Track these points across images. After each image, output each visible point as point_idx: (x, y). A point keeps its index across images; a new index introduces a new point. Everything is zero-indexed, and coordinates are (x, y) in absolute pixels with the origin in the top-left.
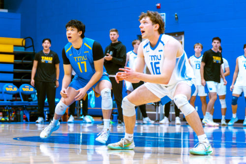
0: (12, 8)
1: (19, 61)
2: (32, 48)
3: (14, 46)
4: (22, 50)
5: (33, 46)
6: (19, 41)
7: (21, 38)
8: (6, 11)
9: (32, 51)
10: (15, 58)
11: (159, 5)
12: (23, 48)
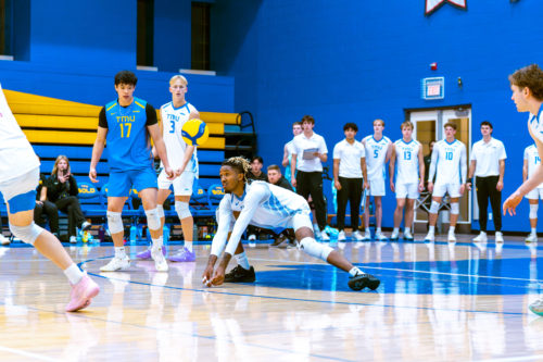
0: (222, 69)
1: (233, 147)
2: (251, 128)
3: (226, 124)
4: (236, 130)
5: (252, 124)
6: (232, 118)
7: (235, 112)
8: (213, 73)
9: (251, 132)
10: (227, 143)
11: (434, 65)
12: (238, 127)
